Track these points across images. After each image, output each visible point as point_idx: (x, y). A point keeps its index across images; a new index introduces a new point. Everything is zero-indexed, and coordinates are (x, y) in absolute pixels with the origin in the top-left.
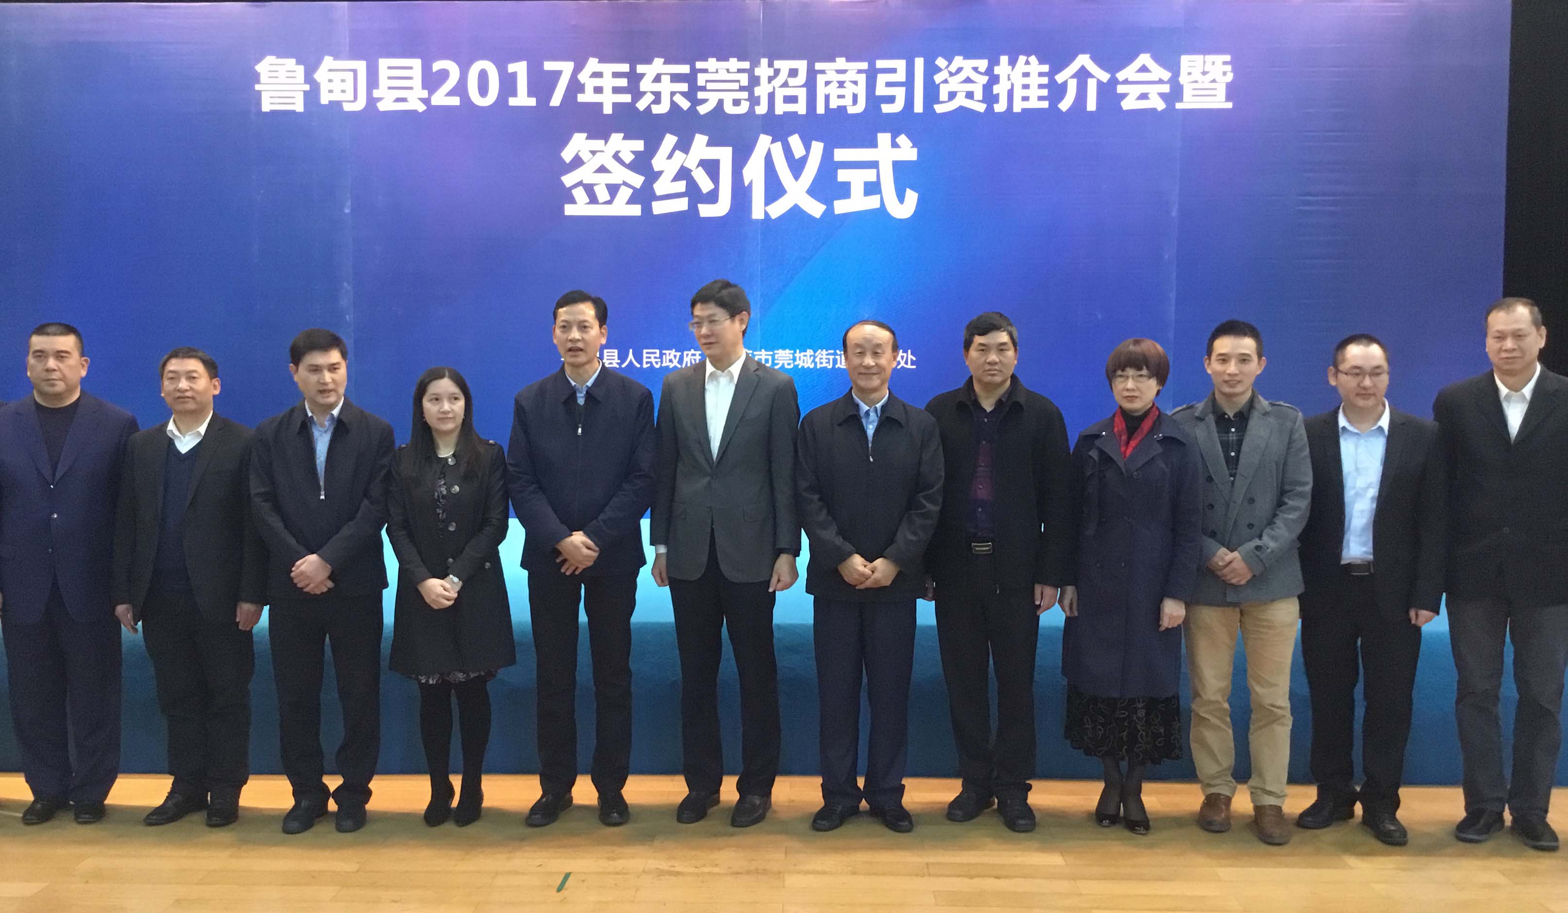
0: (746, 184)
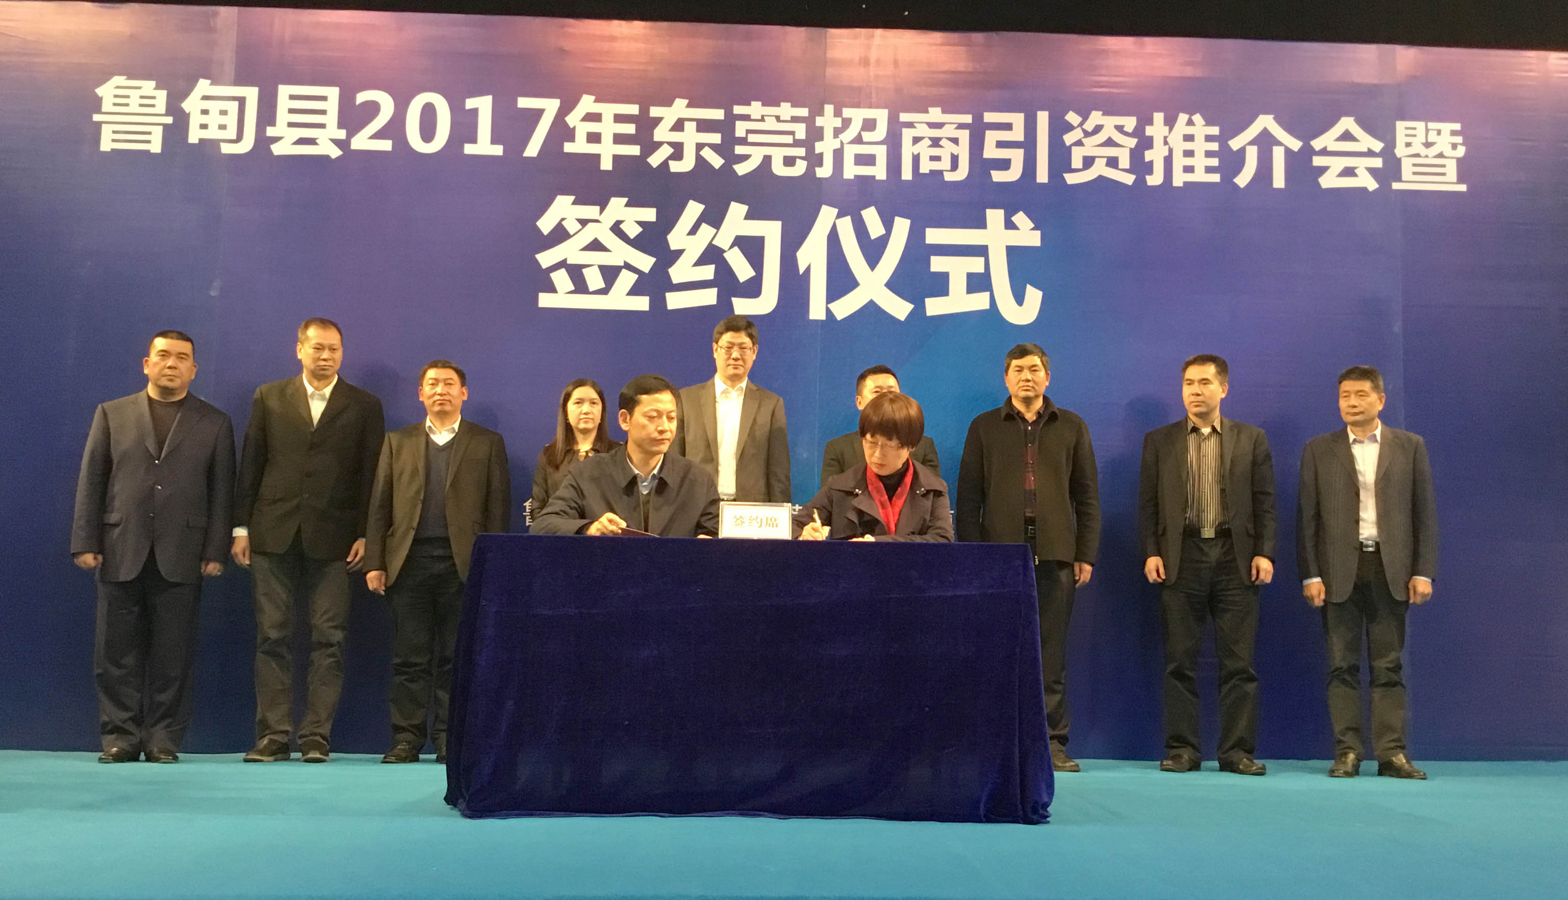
0: (802, 270)
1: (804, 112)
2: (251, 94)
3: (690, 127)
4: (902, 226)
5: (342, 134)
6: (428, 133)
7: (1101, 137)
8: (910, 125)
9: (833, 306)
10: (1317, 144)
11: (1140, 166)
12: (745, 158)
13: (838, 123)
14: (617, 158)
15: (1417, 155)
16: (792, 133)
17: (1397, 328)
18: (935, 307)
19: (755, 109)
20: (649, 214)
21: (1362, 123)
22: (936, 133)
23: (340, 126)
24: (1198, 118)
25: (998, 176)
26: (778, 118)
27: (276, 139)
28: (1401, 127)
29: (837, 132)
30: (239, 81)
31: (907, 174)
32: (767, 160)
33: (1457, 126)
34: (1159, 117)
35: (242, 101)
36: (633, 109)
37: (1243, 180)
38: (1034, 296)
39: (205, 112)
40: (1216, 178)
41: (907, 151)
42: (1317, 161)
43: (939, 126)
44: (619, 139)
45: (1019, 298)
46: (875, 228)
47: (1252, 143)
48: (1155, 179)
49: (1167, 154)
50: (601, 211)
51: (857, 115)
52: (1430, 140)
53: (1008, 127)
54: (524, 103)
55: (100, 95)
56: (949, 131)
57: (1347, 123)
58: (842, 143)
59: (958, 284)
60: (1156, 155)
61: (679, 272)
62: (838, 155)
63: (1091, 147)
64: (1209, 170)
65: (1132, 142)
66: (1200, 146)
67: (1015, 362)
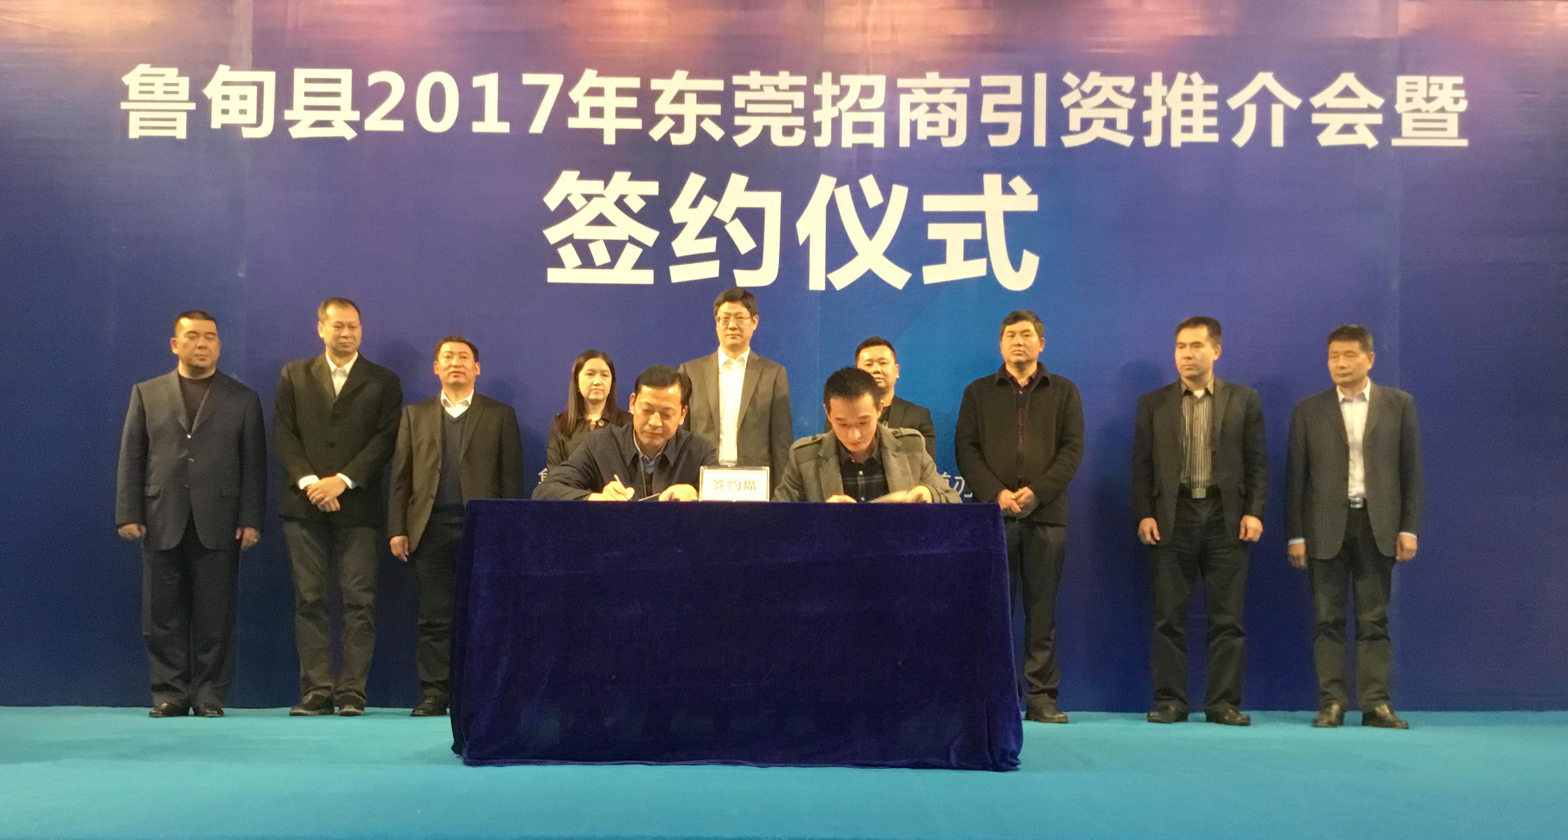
0: (801, 240)
1: (802, 80)
2: (269, 78)
3: (691, 99)
4: (900, 194)
5: (356, 116)
6: (437, 112)
7: (1099, 98)
8: (908, 91)
9: (832, 277)
10: (1316, 101)
11: (1138, 127)
12: (744, 129)
13: (836, 90)
14: (619, 133)
15: (1418, 111)
16: (791, 102)
17: (1394, 286)
18: (932, 274)
19: (754, 78)
20: (652, 188)
21: (1363, 79)
22: (933, 98)
23: (354, 108)
24: (1196, 77)
25: (996, 141)
26: (777, 88)
27: (293, 123)
28: (1402, 81)
29: (835, 100)
30: (258, 65)
31: (904, 141)
32: (766, 130)
33: (1460, 80)
34: (1157, 77)
35: (260, 86)
36: (634, 83)
37: (1241, 139)
38: (1031, 261)
39: (226, 97)
40: (1214, 138)
41: (905, 116)
42: (1317, 119)
43: (936, 90)
44: (622, 113)
45: (1016, 263)
46: (873, 197)
47: (1251, 101)
48: (1153, 140)
49: (1165, 113)
50: (606, 185)
51: (855, 82)
52: (1432, 94)
53: (1005, 90)
54: (529, 79)
55: (126, 84)
56: (947, 96)
57: (1347, 79)
58: (840, 112)
59: (955, 251)
60: (1153, 116)
61: (682, 245)
62: (837, 123)
63: (1089, 108)
64: (1208, 129)
65: (1130, 103)
66: (1199, 105)
67: (1009, 328)
